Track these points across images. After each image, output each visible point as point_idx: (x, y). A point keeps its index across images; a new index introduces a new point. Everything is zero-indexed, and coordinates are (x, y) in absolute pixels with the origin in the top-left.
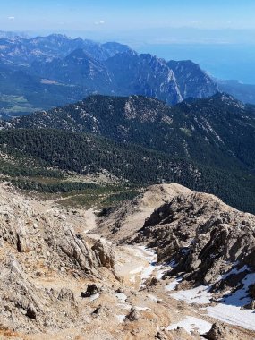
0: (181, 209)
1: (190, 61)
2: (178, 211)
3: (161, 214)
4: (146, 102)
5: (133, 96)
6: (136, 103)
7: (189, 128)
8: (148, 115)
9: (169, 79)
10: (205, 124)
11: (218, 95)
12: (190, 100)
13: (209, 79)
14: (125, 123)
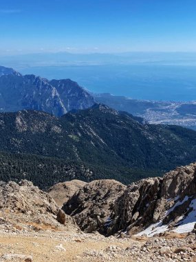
0: (89, 198)
1: (69, 80)
2: (86, 200)
3: (70, 206)
4: (36, 115)
5: (22, 111)
6: (26, 117)
7: (76, 134)
8: (38, 127)
9: (53, 95)
10: (89, 130)
11: (96, 106)
12: (73, 111)
13: (87, 94)
14: (18, 136)
